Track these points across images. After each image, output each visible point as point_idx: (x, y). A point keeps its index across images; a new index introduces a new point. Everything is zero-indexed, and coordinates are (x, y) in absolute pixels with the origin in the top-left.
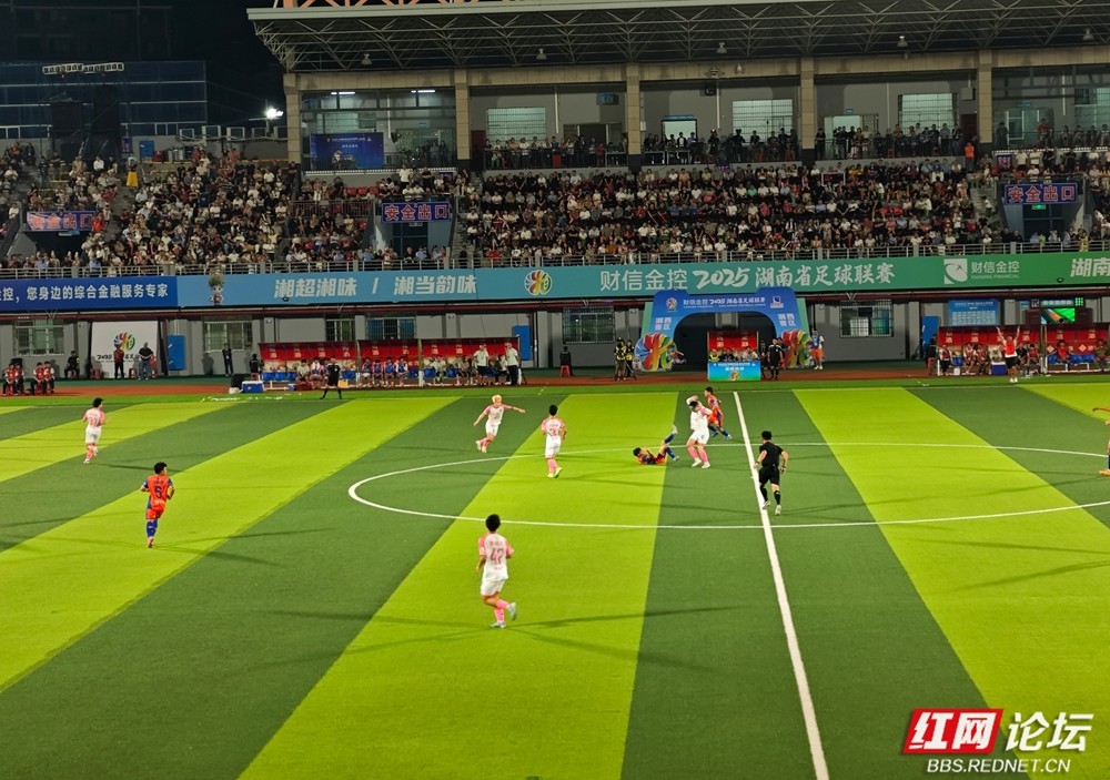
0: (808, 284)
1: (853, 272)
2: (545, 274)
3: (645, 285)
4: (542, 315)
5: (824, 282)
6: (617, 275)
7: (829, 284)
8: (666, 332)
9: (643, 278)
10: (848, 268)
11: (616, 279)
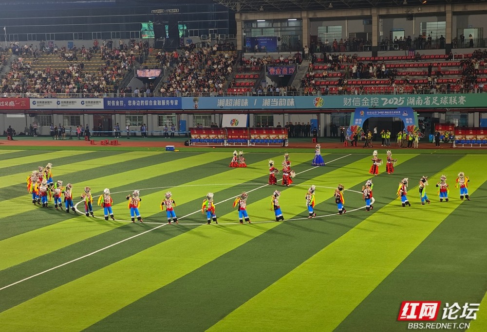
0: (429, 104)
1: (448, 100)
2: (321, 99)
3: (361, 104)
4: (322, 115)
5: (436, 104)
6: (350, 99)
7: (438, 104)
8: (359, 125)
9: (361, 101)
10: (446, 98)
11: (350, 101)
